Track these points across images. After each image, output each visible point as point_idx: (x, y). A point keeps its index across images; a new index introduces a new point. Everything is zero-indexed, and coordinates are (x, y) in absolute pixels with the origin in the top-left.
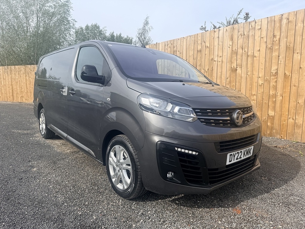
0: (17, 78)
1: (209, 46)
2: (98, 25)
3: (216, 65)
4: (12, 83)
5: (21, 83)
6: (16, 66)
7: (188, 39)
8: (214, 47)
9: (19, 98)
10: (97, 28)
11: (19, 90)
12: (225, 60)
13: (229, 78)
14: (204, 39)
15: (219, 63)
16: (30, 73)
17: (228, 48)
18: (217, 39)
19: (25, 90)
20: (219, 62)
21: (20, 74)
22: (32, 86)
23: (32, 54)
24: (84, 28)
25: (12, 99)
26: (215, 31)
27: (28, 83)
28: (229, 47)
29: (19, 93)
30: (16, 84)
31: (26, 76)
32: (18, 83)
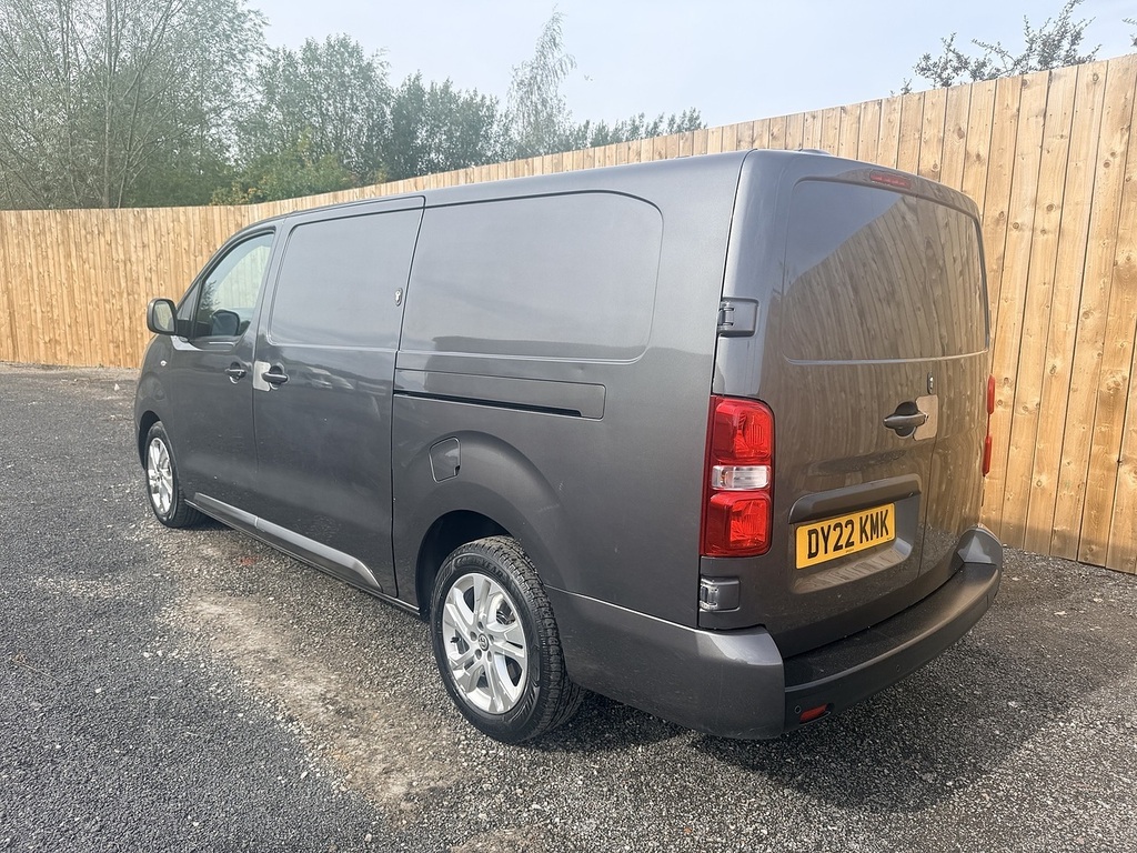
0: (29, 261)
1: (984, 153)
2: (353, 44)
3: (1025, 245)
4: (7, 282)
5: (47, 283)
6: (24, 212)
7: (869, 117)
8: (1019, 159)
9: (42, 345)
10: (351, 55)
11: (39, 315)
12: (1075, 226)
13: (1097, 314)
14: (957, 118)
15: (1040, 238)
16: (87, 244)
17: (1101, 170)
18: (1033, 120)
19: (67, 313)
20: (1044, 231)
21: (44, 245)
22: (95, 299)
23: (93, 161)
24: (299, 55)
25: (11, 351)
26: (1024, 83)
27: (76, 286)
28: (1107, 165)
29: (40, 325)
30: (24, 287)
31: (68, 256)
32: (36, 285)
